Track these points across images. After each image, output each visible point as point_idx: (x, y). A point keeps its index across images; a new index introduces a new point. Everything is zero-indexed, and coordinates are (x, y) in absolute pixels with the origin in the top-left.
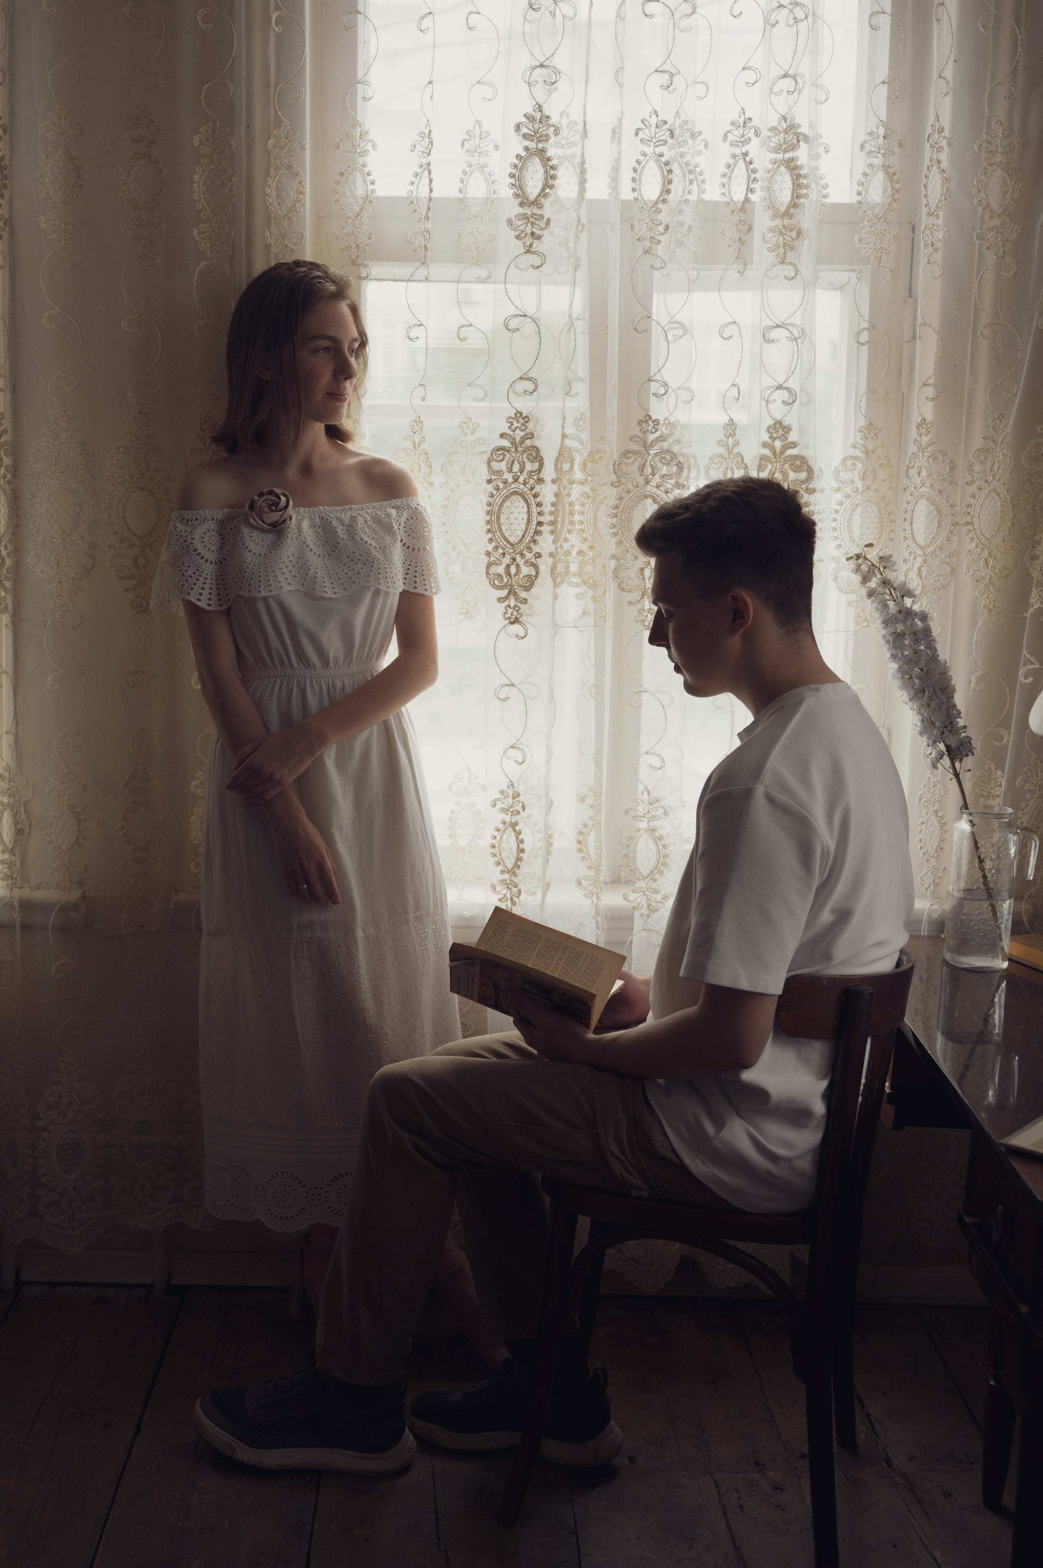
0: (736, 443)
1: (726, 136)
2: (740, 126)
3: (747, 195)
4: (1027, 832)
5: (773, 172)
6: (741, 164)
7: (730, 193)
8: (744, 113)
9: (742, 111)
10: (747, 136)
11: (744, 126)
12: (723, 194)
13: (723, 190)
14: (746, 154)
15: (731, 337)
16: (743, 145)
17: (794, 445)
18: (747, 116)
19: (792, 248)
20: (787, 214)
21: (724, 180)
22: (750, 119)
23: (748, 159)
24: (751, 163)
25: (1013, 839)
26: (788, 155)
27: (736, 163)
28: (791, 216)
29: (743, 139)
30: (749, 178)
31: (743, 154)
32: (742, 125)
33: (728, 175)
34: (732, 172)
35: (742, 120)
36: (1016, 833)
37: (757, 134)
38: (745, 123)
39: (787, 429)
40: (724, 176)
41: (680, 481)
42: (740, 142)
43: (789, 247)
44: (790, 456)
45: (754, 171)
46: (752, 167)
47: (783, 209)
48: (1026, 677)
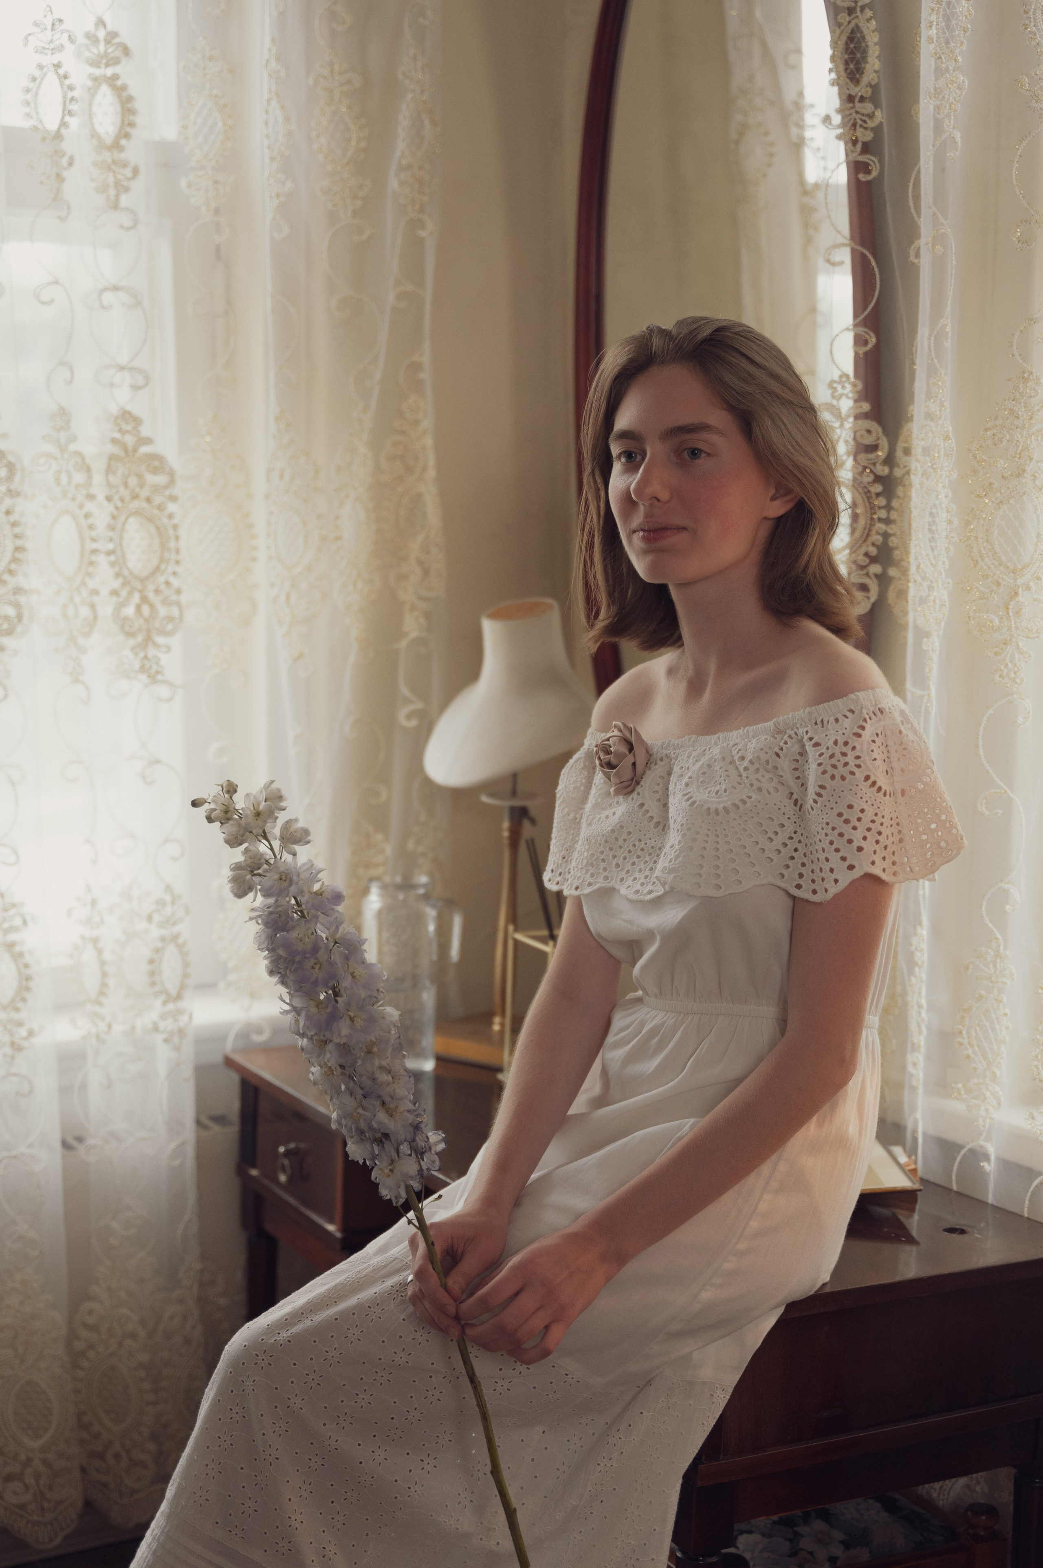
0: (73, 439)
1: (26, 39)
2: (46, 29)
3: (63, 118)
4: (448, 904)
5: (92, 92)
6: (51, 79)
7: (37, 114)
8: (51, 11)
9: (48, 9)
10: (57, 43)
11: (53, 29)
12: (28, 115)
13: (27, 110)
14: (57, 66)
15: (52, 301)
16: (52, 54)
17: (148, 441)
18: (57, 16)
19: (127, 190)
20: (116, 146)
21: (29, 97)
22: (61, 21)
23: (61, 71)
24: (66, 77)
25: (431, 913)
26: (109, 72)
27: (45, 75)
28: (121, 149)
29: (52, 46)
30: (64, 97)
31: (54, 65)
32: (49, 27)
33: (34, 90)
34: (39, 87)
35: (48, 22)
36: (433, 906)
37: (71, 39)
38: (53, 25)
39: (137, 421)
40: (28, 91)
41: (13, 487)
42: (48, 49)
43: (121, 188)
44: (146, 455)
45: (71, 88)
46: (67, 82)
47: (109, 141)
48: (409, 717)
